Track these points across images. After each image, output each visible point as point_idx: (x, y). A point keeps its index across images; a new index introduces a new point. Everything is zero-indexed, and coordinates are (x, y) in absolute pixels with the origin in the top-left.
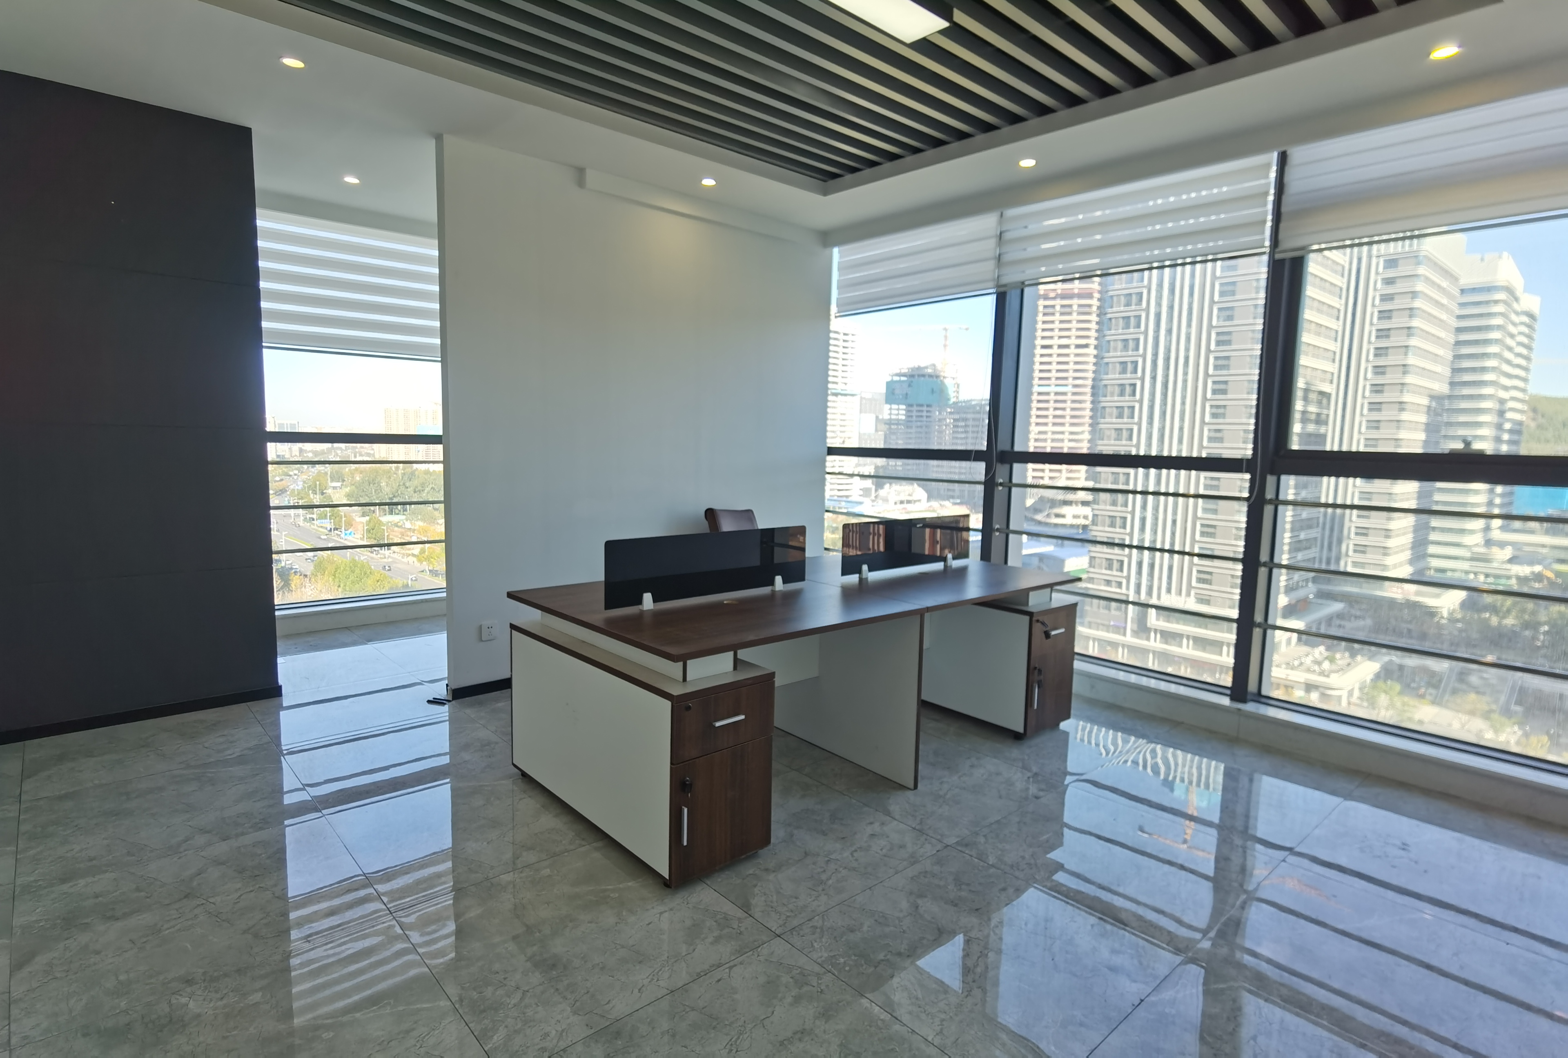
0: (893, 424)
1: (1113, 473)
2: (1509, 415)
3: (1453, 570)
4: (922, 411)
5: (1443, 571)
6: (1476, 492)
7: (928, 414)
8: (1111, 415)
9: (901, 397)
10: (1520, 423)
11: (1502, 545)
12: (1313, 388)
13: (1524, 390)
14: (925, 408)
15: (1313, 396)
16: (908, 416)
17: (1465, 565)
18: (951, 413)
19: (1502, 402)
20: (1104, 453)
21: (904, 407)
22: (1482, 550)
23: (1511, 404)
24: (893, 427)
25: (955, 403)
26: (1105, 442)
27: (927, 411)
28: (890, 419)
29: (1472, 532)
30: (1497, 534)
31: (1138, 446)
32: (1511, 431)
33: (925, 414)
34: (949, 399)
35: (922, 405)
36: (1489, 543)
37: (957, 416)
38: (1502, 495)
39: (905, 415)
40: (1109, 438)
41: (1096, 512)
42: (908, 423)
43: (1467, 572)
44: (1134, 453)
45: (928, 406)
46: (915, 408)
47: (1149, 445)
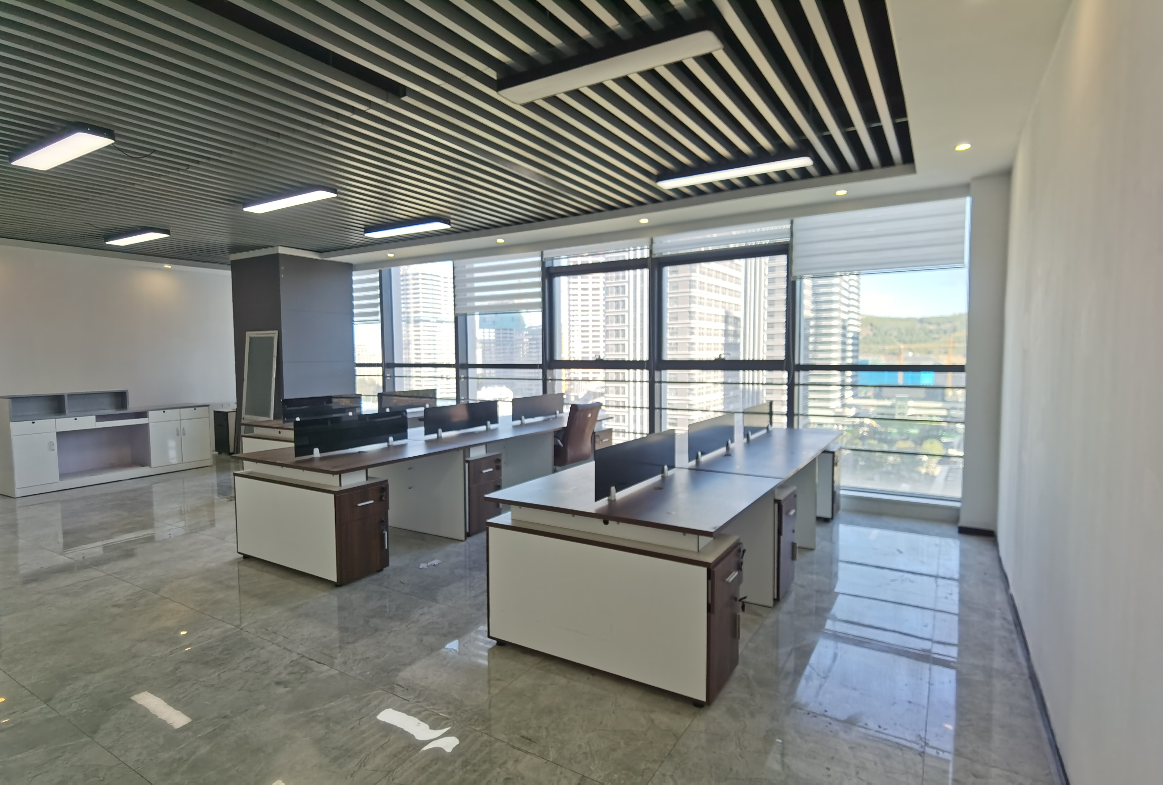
0: (487, 343)
1: (616, 373)
2: (850, 328)
3: (826, 424)
4: (506, 333)
5: (820, 424)
6: (834, 375)
7: (511, 336)
8: (612, 336)
9: (490, 323)
10: (858, 333)
11: (850, 406)
12: (731, 315)
13: (858, 314)
14: (508, 332)
15: (730, 320)
16: (497, 337)
17: (832, 420)
18: (527, 335)
19: (844, 321)
20: (610, 360)
21: (494, 330)
22: (840, 410)
23: (851, 322)
24: (486, 345)
25: (529, 328)
26: (610, 353)
27: (510, 334)
28: (484, 340)
29: (834, 400)
30: (850, 400)
31: (628, 355)
32: (853, 338)
33: (508, 335)
34: (524, 325)
35: (505, 329)
36: (844, 406)
37: (531, 337)
38: (852, 377)
39: (494, 336)
40: (612, 351)
41: (607, 399)
42: (497, 342)
43: (833, 424)
44: (627, 359)
45: (511, 330)
46: (501, 331)
47: (635, 355)
